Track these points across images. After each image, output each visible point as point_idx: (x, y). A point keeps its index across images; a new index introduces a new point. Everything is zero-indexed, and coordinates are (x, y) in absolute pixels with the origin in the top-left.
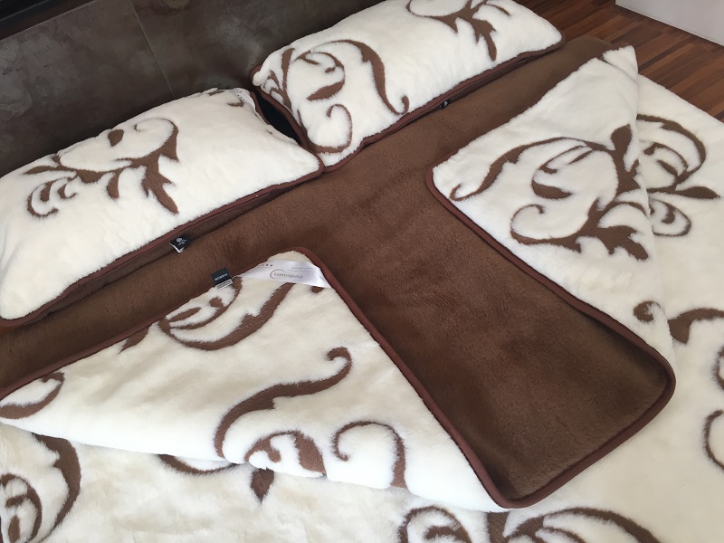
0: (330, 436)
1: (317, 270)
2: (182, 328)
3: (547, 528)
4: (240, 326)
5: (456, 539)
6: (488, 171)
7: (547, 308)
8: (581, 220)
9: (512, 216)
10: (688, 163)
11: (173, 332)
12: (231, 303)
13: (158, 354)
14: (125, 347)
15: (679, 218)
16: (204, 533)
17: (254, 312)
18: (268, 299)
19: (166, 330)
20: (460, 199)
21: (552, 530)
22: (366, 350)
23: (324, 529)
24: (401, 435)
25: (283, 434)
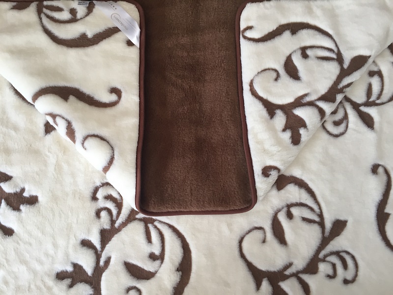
0: (84, 135)
1: (138, 30)
2: (48, 17)
3: (154, 225)
4: (78, 38)
5: (116, 206)
6: (275, 28)
7: (231, 136)
8: (290, 100)
9: (260, 71)
10: (382, 97)
11: (43, 16)
12: (81, 19)
13: (28, 25)
14: (14, 8)
15: (343, 126)
16: (13, 133)
17: (90, 35)
18: (101, 31)
19: (39, 12)
20: (245, 38)
21: (156, 227)
22: (131, 100)
23: (65, 167)
24: (115, 156)
25: (63, 118)
